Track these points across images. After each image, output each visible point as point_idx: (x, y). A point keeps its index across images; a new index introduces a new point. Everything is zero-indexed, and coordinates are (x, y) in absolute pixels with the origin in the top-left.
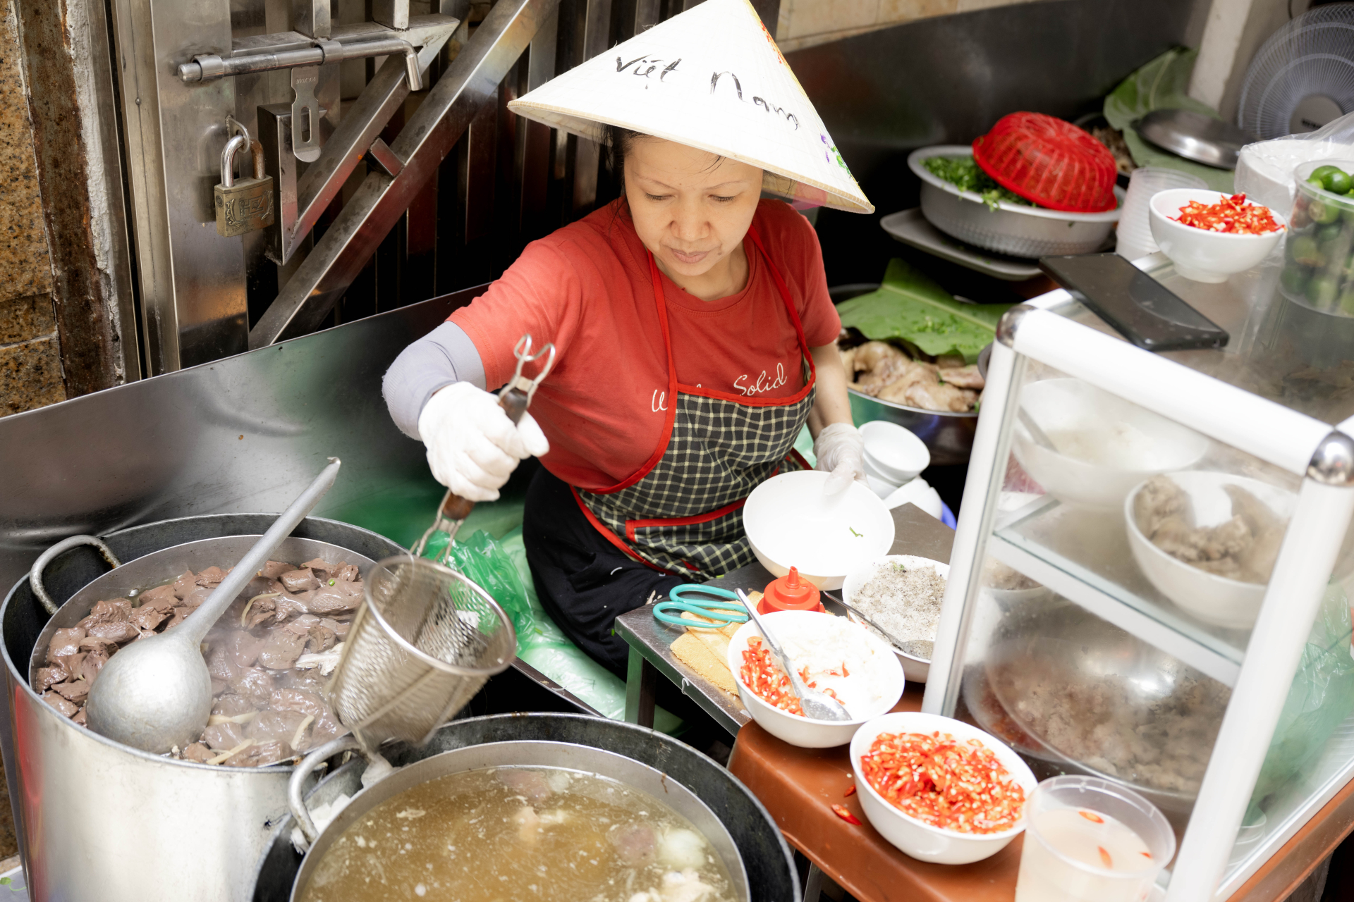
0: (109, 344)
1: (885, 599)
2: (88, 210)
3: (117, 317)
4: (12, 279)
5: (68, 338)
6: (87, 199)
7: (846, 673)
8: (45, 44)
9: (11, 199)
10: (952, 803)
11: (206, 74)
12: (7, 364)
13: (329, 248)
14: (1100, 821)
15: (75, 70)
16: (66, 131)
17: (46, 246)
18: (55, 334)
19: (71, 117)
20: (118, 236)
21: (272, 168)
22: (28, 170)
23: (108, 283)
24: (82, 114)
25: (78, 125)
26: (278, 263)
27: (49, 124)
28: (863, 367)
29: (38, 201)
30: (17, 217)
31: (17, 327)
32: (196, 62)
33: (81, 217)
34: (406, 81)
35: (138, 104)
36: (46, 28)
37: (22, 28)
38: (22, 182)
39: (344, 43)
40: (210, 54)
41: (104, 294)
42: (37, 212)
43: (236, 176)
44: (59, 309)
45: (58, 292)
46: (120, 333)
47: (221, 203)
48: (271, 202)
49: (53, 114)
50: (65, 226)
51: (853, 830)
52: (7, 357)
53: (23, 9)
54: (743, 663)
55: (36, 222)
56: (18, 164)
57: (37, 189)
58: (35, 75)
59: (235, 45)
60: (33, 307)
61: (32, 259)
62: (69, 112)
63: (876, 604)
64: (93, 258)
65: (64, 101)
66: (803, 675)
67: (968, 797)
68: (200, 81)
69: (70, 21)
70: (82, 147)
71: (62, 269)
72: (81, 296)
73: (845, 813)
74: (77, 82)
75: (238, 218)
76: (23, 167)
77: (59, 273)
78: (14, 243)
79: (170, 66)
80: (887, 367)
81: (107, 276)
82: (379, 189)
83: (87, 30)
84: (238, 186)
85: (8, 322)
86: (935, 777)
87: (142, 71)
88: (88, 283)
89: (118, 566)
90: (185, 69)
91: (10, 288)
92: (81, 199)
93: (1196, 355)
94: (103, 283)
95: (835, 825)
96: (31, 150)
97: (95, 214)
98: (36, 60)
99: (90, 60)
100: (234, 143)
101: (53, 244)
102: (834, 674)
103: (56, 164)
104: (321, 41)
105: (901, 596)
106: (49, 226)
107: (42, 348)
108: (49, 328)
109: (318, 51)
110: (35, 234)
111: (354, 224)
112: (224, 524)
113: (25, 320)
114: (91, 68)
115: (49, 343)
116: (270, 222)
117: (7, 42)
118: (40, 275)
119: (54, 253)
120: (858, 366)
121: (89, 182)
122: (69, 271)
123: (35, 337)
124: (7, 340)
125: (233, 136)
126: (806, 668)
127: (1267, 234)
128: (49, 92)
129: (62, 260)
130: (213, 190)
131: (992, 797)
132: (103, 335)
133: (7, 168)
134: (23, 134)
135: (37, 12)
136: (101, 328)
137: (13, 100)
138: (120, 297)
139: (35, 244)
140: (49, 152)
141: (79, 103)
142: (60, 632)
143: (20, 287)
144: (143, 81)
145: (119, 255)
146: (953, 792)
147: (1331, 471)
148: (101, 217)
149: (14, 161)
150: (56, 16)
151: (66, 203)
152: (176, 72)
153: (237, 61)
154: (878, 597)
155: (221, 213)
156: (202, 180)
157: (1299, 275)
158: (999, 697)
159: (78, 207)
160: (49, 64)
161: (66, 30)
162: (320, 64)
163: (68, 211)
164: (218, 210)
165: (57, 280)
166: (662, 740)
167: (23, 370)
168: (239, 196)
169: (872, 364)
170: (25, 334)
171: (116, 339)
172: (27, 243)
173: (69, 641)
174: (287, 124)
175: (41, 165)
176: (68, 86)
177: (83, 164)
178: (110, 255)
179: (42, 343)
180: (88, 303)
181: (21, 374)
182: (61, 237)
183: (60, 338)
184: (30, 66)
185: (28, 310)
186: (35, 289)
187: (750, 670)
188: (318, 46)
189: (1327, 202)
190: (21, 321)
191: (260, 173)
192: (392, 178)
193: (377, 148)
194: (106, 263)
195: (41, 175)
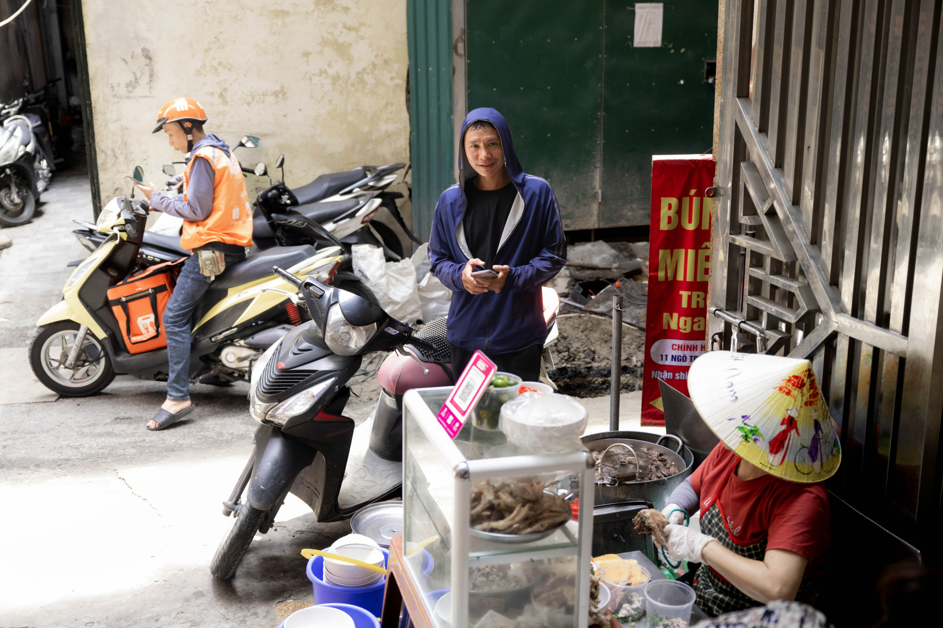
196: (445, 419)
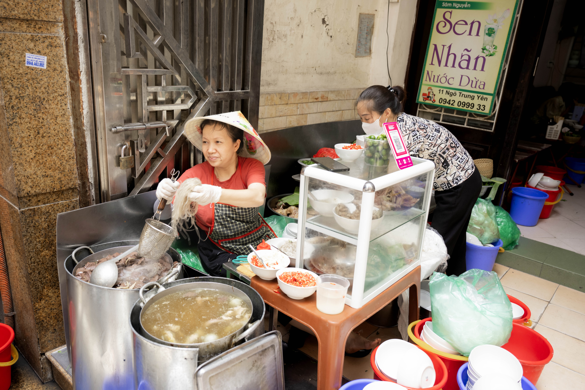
0: (92, 201)
1: (287, 249)
2: (87, 167)
3: (94, 194)
4: (68, 184)
5: (81, 199)
6: (87, 164)
7: (277, 264)
8: (78, 127)
9: (69, 163)
10: (300, 283)
11: (118, 130)
12: (66, 205)
13: (147, 175)
14: (335, 284)
15: (85, 133)
16: (83, 148)
17: (77, 175)
18: (78, 198)
19: (84, 144)
20: (95, 173)
21: (133, 153)
22: (73, 157)
23: (92, 186)
24: (87, 143)
25: (86, 146)
26: (135, 178)
27: (79, 146)
28: (290, 213)
29: (75, 164)
30: (70, 168)
31: (69, 196)
32: (116, 128)
33: (86, 169)
34: (166, 134)
35: (101, 139)
36: (79, 123)
37: (73, 123)
38: (71, 160)
39: (151, 124)
40: (119, 126)
41: (91, 188)
42: (75, 167)
43: (125, 155)
44: (79, 192)
45: (79, 187)
46: (94, 199)
47: (121, 161)
48: (133, 162)
49: (80, 143)
50: (82, 171)
51: (278, 295)
52: (66, 204)
53: (74, 118)
54: (252, 261)
55: (75, 169)
56: (71, 155)
57: (75, 161)
58: (76, 134)
59: (124, 125)
60: (73, 191)
61: (73, 179)
62: (84, 143)
63: (285, 250)
64: (88, 179)
65: (83, 140)
66: (267, 265)
67: (304, 281)
68: (117, 132)
69: (85, 121)
70: (87, 151)
71: (81, 181)
72: (85, 189)
73: (276, 291)
74: (86, 136)
75: (125, 165)
76: (72, 156)
77: (80, 182)
78: (69, 175)
79: (109, 129)
80: (295, 212)
81: (92, 184)
82: (160, 161)
83: (89, 124)
84: (125, 157)
85: (67, 195)
86: (296, 278)
87: (102, 131)
88: (87, 185)
89: (94, 253)
90: (113, 129)
91: (68, 186)
92: (86, 164)
93: (342, 172)
94: (90, 185)
95: (274, 294)
96: (74, 152)
97: (89, 168)
98: (76, 130)
99: (89, 131)
100: (124, 147)
101: (79, 175)
102: (274, 264)
103: (80, 155)
104: (145, 124)
105: (291, 248)
106: (78, 171)
107: (75, 202)
108: (77, 197)
109: (145, 126)
110: (74, 173)
111: (154, 169)
112: (121, 244)
113: (71, 194)
114: (89, 132)
115: (77, 200)
116: (133, 166)
117: (69, 126)
118: (75, 183)
119: (79, 177)
120: (288, 213)
121: (88, 160)
122: (82, 182)
123: (73, 199)
124: (66, 199)
125: (124, 145)
126: (268, 263)
127: (359, 150)
128: (79, 138)
129: (81, 179)
130: (119, 159)
131: (310, 282)
132: (90, 199)
133: (68, 156)
134: (72, 148)
135: (77, 119)
136: (90, 197)
137: (70, 140)
138: (95, 189)
139: (74, 175)
140: (79, 152)
141: (86, 141)
142: (78, 269)
143: (70, 186)
144: (103, 134)
145: (95, 178)
146: (300, 280)
147: (368, 190)
148: (91, 169)
149: (70, 154)
150: (81, 120)
151: (82, 165)
152: (111, 130)
153: (125, 128)
154: (285, 248)
155: (121, 164)
156: (116, 157)
157: (368, 159)
158: (314, 265)
159: (85, 166)
160: (79, 131)
161: (84, 123)
162: (145, 129)
163: (83, 167)
164: (120, 163)
165: (79, 184)
166: (232, 281)
167: (70, 207)
168: (125, 159)
169: (291, 212)
170: (71, 198)
171: (93, 200)
172: (72, 175)
173: (81, 271)
174: (137, 143)
175: (76, 155)
176: (84, 137)
177: (87, 156)
178: (93, 178)
179: (75, 200)
180: (87, 191)
181: (69, 208)
182: (80, 173)
183: (79, 199)
184: (75, 132)
185: (72, 192)
186: (74, 186)
187: (253, 262)
188: (145, 125)
189: (370, 141)
190: (70, 195)
191: (131, 155)
192: (163, 158)
193: (159, 150)
194: (91, 180)
195: (76, 158)
196: (403, 165)
